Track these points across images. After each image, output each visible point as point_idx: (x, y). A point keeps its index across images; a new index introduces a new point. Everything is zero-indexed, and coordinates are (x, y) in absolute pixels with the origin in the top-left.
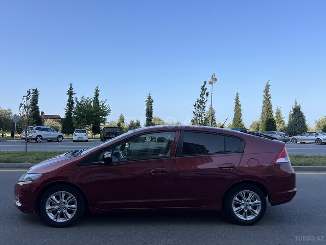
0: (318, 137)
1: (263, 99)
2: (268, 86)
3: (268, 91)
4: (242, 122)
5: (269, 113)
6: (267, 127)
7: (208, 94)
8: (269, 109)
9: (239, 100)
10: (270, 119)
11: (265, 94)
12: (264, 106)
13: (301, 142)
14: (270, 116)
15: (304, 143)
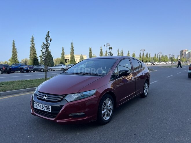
0: (62, 67)
1: (31, 46)
2: (33, 38)
3: (33, 42)
4: (18, 60)
5: (34, 55)
6: (34, 62)
7: (51, 40)
8: (34, 52)
9: (15, 45)
10: (35, 58)
11: (31, 43)
12: (31, 50)
13: (53, 70)
14: (36, 56)
15: (54, 70)
